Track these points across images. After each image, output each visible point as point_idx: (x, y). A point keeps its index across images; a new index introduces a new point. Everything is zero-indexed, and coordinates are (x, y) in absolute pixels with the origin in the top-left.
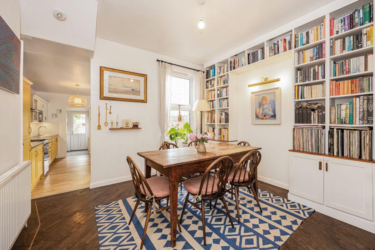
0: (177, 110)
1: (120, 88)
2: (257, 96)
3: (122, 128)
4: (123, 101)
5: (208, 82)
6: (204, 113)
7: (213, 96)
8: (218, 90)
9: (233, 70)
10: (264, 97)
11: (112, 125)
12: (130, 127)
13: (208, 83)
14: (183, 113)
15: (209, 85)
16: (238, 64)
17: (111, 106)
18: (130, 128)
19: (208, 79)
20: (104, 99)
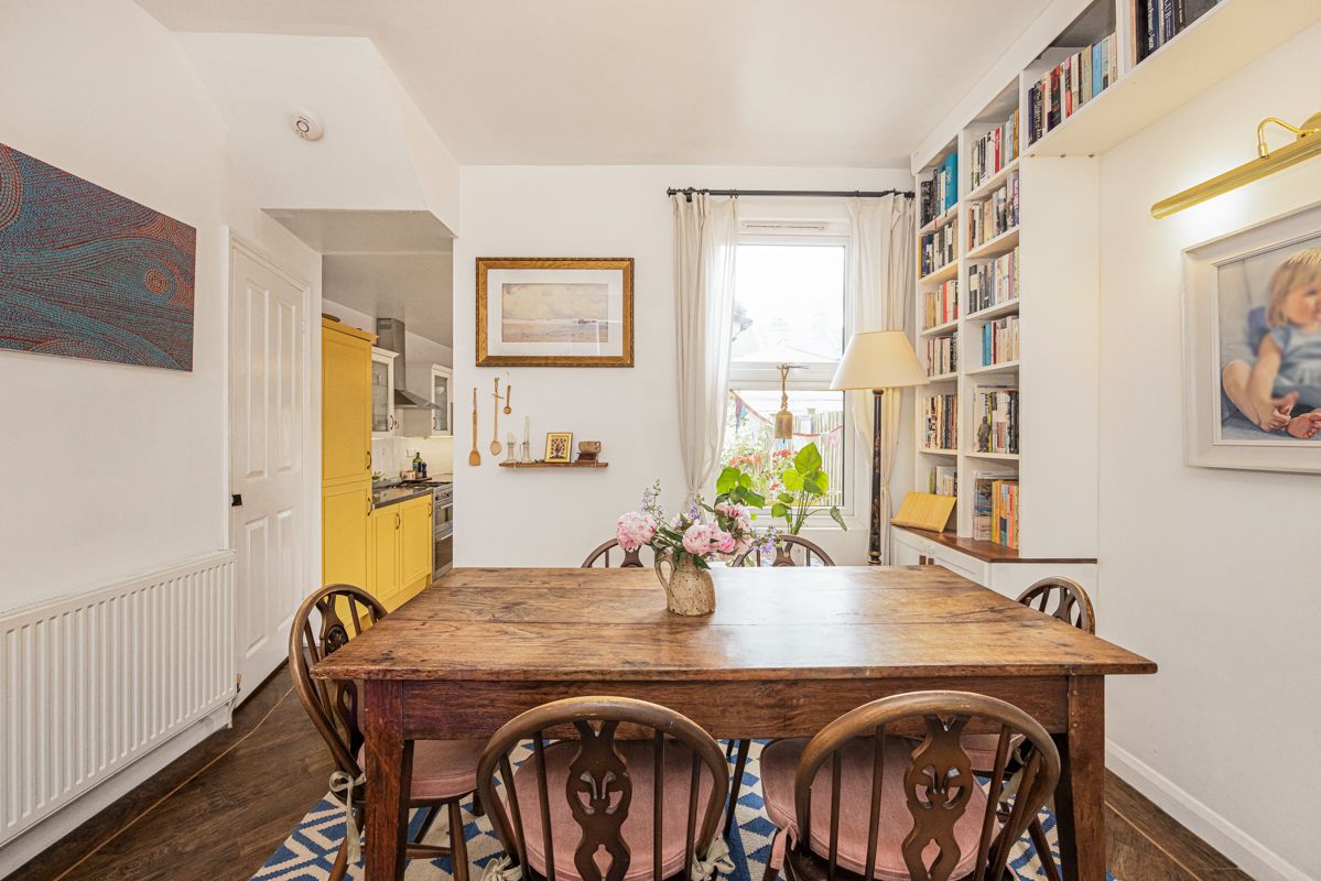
0: (777, 389)
1: (538, 321)
2: (1238, 268)
3: (542, 463)
4: (547, 365)
5: (928, 239)
6: (914, 395)
7: (950, 308)
8: (973, 270)
9: (1048, 137)
10: (1292, 268)
11: (511, 452)
12: (568, 460)
13: (929, 247)
14: (799, 403)
15: (936, 254)
16: (1075, 88)
17: (509, 388)
18: (567, 464)
19: (930, 226)
20: (489, 365)
